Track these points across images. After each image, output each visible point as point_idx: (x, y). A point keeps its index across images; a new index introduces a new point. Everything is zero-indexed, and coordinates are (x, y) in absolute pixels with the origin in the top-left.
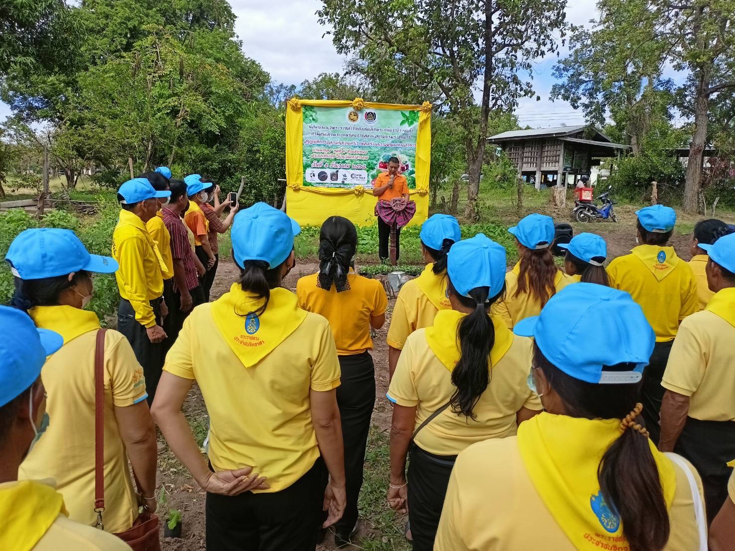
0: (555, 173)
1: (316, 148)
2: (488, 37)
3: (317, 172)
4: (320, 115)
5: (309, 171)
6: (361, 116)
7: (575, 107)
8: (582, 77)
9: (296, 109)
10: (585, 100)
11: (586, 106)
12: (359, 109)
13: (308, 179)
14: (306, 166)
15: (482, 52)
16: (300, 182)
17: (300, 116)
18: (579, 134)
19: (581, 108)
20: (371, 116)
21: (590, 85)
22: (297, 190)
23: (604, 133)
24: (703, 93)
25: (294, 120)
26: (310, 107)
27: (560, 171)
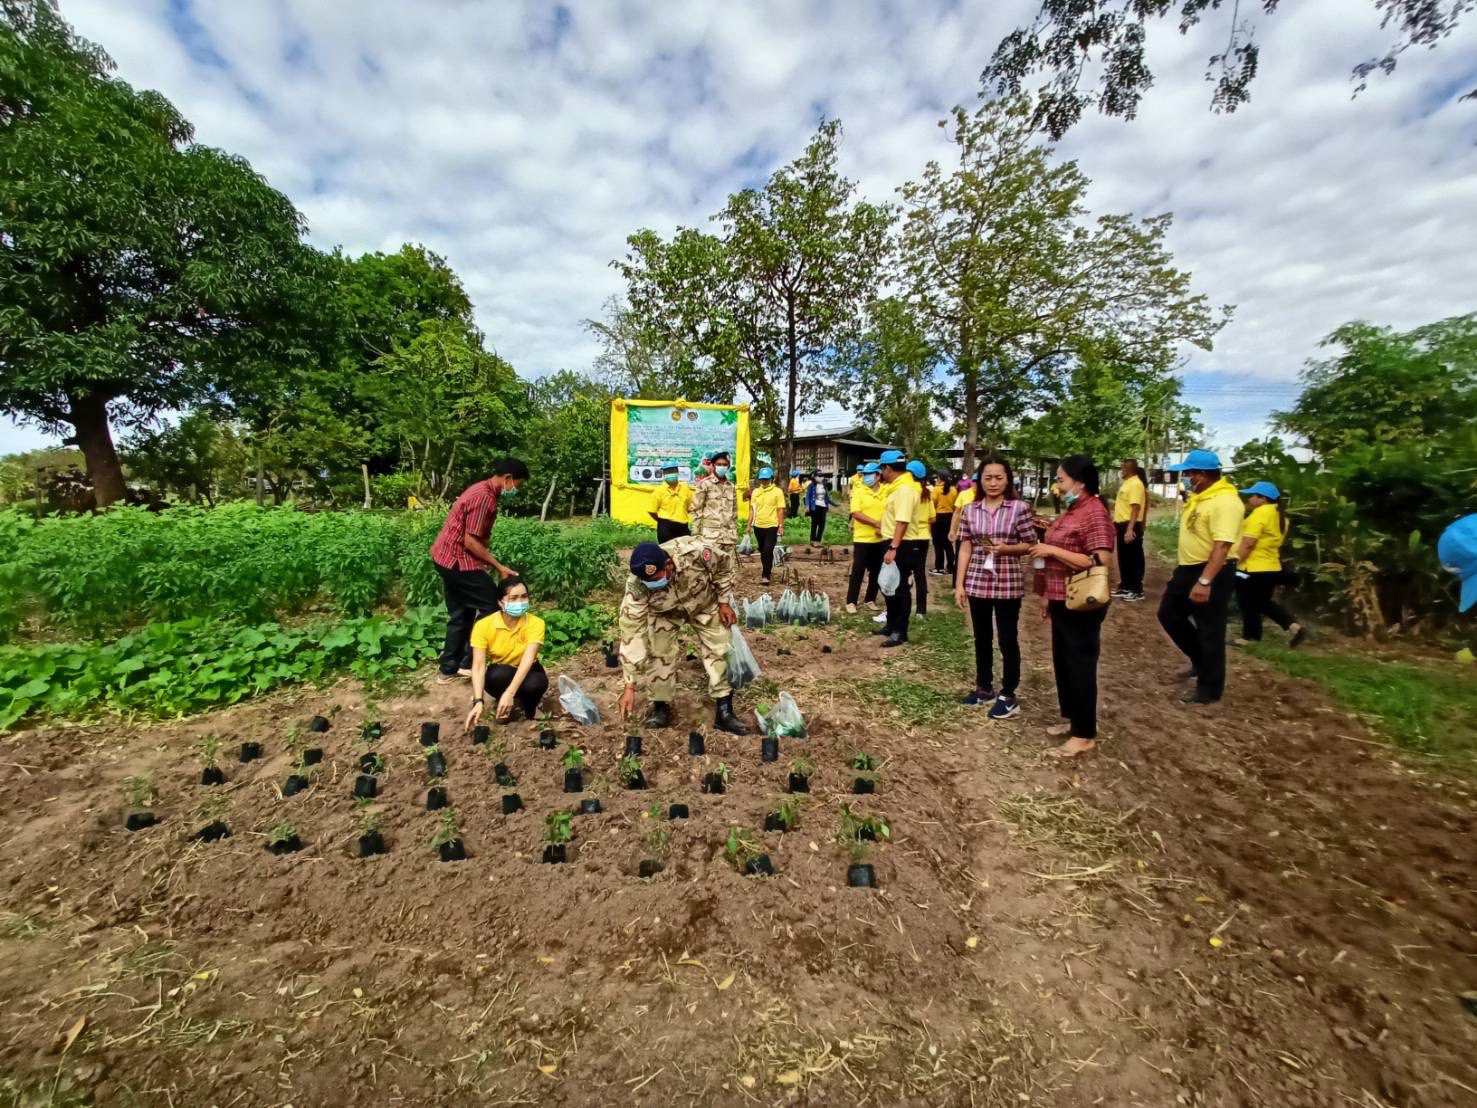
0: (830, 475)
1: (639, 447)
2: (792, 343)
3: (641, 469)
4: (643, 414)
5: (633, 468)
6: (684, 415)
7: (846, 409)
8: (852, 379)
9: (620, 408)
10: (855, 401)
11: (857, 408)
12: (681, 410)
13: (633, 477)
14: (630, 465)
15: (785, 356)
16: (624, 481)
17: (624, 415)
18: (850, 435)
19: (852, 410)
20: (692, 416)
21: (860, 386)
22: (622, 488)
23: (873, 435)
24: (972, 395)
25: (619, 421)
26: (635, 407)
27: (836, 473)
